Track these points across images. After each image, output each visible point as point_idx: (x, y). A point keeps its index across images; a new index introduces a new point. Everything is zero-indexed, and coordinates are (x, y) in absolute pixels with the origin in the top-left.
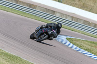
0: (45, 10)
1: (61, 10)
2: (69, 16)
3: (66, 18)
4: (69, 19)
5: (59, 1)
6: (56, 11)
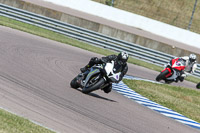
2: (128, 33)
4: (129, 40)
5: (107, 4)
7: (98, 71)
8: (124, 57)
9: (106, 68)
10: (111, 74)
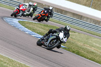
7: (55, 37)
8: (68, 29)
9: (60, 35)
10: (62, 39)
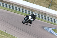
0: (40, 13)
1: (50, 13)
2: (54, 16)
3: (52, 17)
4: (54, 18)
6: (46, 13)
